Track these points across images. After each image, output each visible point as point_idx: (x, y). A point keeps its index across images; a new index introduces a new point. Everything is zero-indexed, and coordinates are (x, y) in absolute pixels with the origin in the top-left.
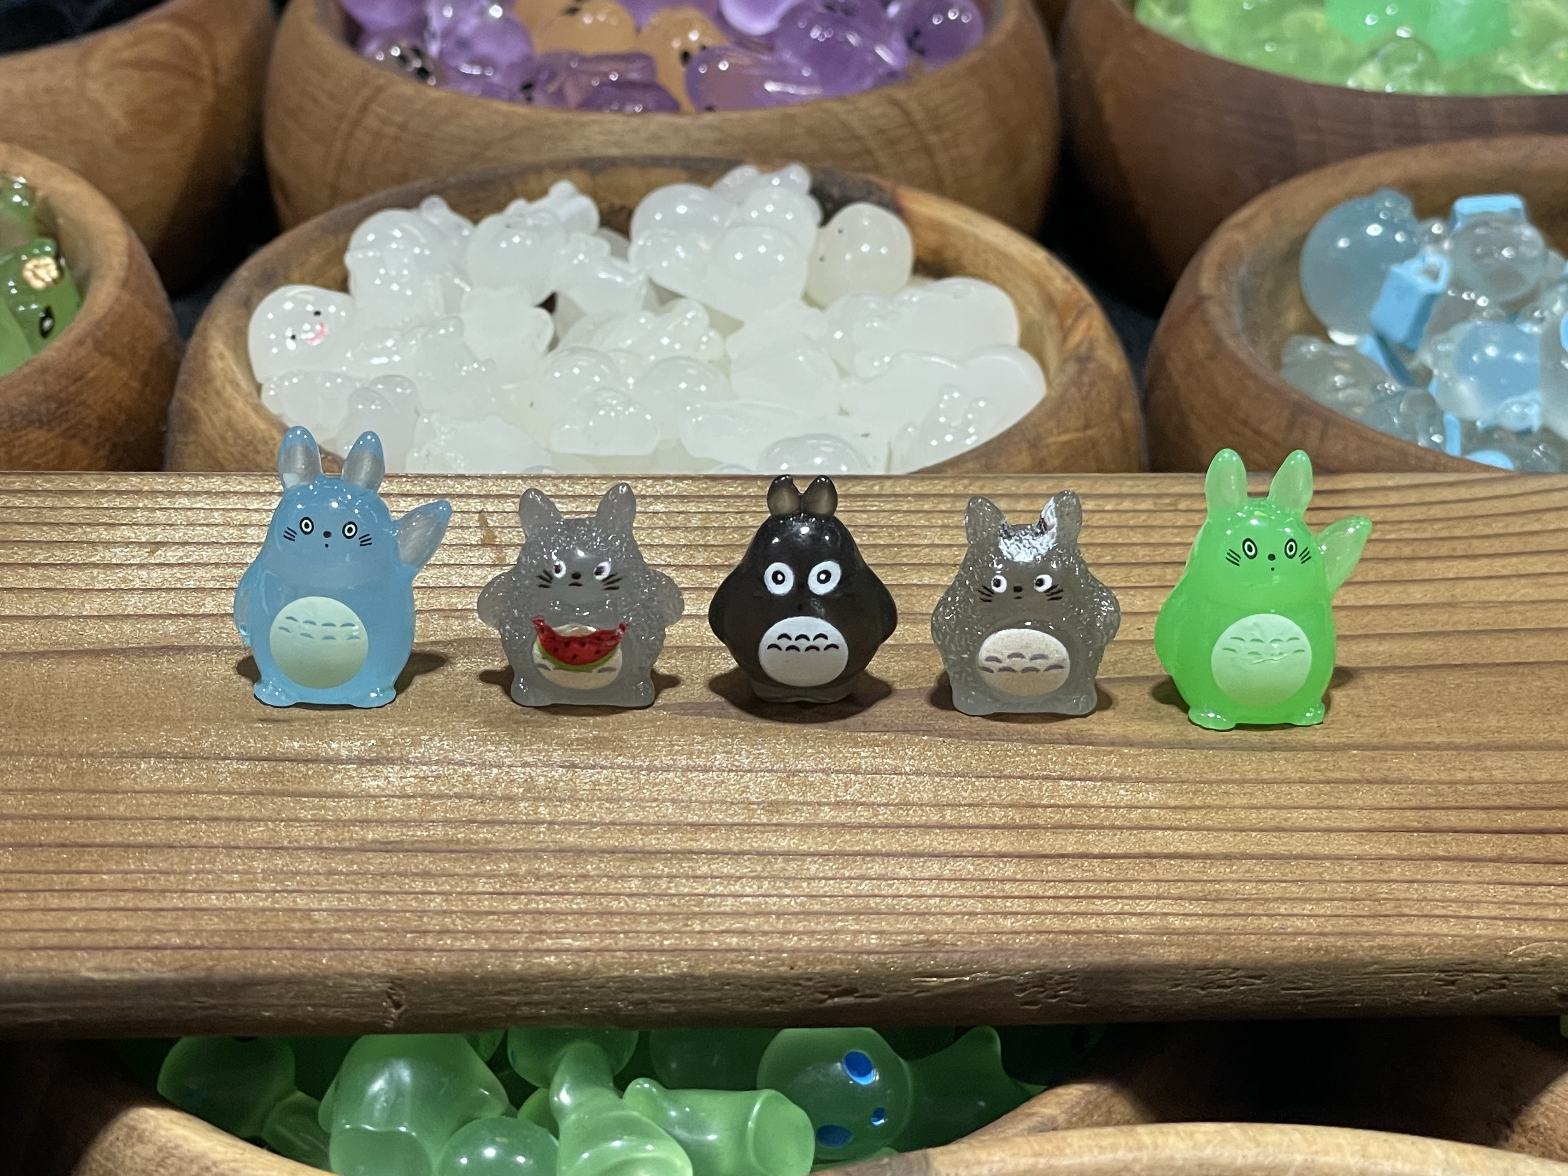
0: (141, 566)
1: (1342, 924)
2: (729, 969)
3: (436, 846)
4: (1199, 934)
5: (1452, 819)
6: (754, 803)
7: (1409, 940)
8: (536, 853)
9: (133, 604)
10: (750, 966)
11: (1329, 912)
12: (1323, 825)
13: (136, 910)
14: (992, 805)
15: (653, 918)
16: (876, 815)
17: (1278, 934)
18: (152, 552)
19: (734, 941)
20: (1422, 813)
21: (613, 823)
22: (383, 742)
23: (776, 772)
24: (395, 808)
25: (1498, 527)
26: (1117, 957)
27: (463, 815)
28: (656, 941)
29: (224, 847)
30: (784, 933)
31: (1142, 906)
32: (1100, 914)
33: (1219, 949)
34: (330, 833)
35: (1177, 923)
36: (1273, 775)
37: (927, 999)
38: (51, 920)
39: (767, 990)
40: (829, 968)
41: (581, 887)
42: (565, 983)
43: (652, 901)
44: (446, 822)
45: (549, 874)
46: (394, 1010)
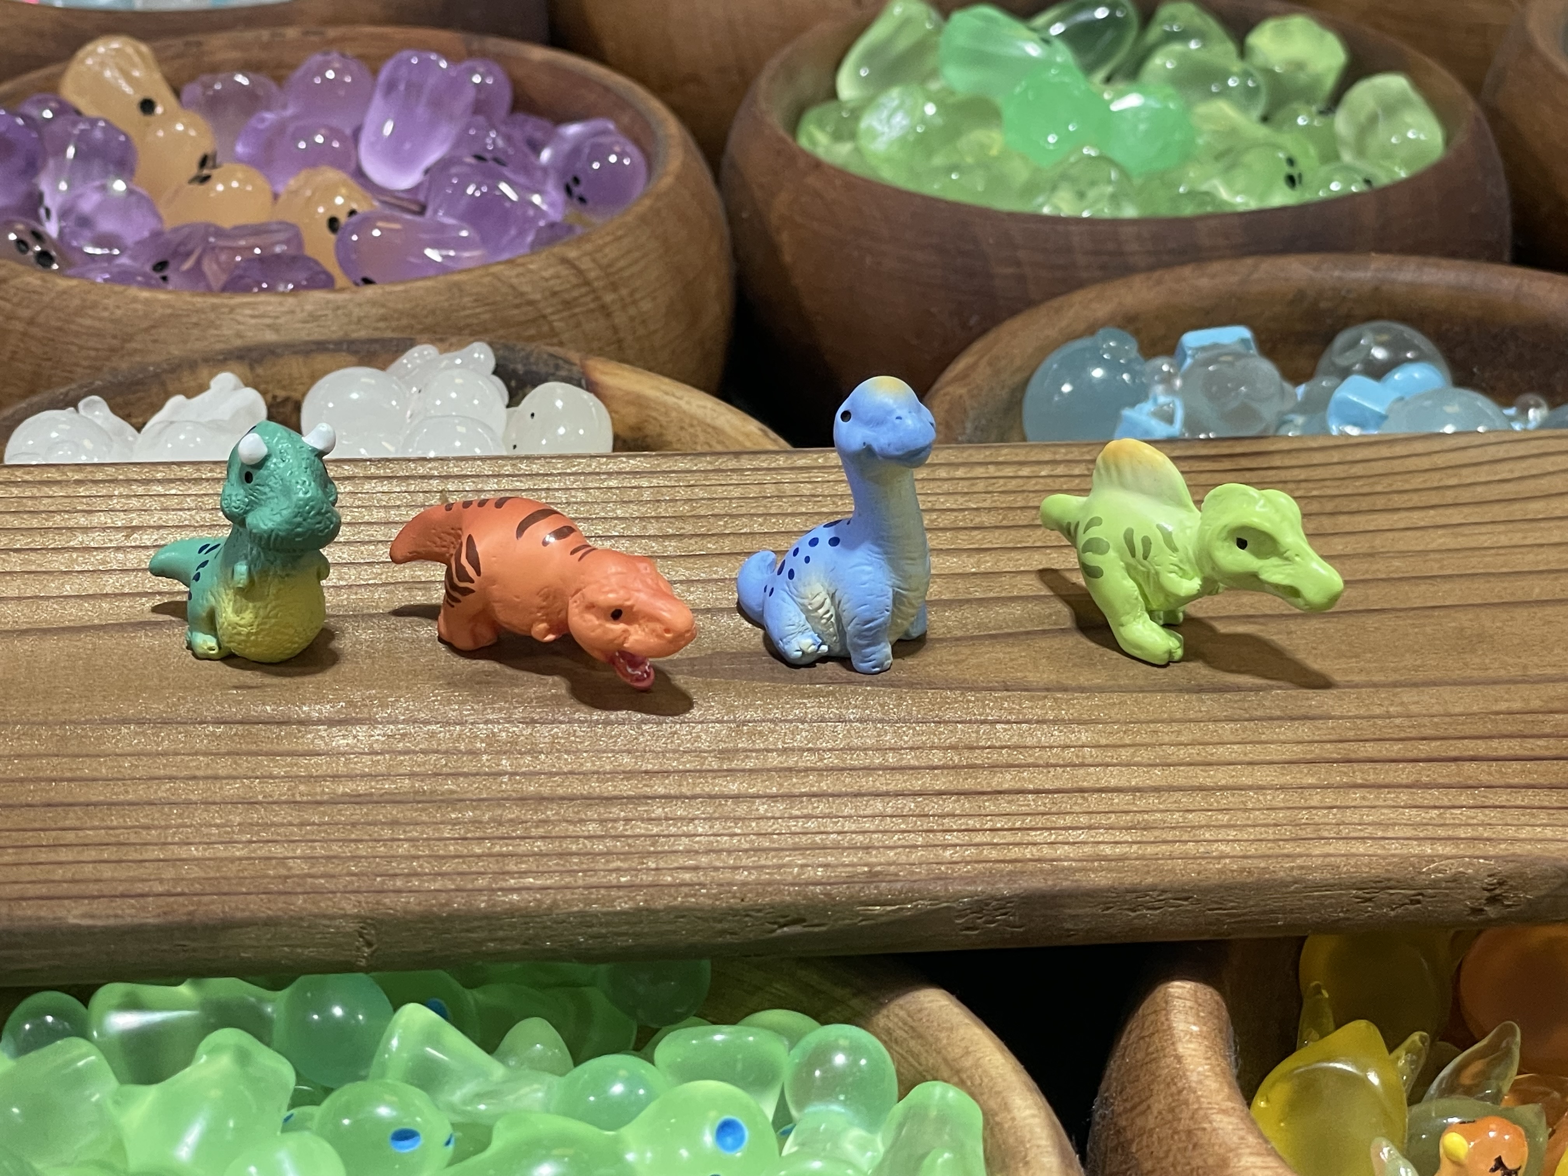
0: (118, 549)
1: (1263, 848)
2: (682, 902)
3: (403, 798)
4: (1127, 859)
5: (1370, 750)
6: (705, 752)
7: (1327, 860)
8: (499, 801)
9: (111, 584)
10: (703, 899)
11: (1252, 837)
12: (1247, 759)
13: (120, 861)
14: (932, 748)
15: (610, 858)
16: (821, 760)
17: (1203, 858)
18: (127, 537)
19: (687, 876)
20: (1340, 745)
21: (572, 773)
22: (350, 703)
23: (727, 722)
24: (364, 764)
25: (1417, 482)
26: (1050, 883)
27: (429, 768)
28: (613, 878)
29: (202, 803)
30: (735, 868)
31: (1072, 836)
32: (1035, 844)
33: (1148, 873)
34: (302, 788)
35: (1108, 850)
36: (1200, 715)
37: (872, 927)
38: (39, 873)
39: (720, 921)
40: (777, 899)
41: (541, 831)
42: (528, 920)
43: (609, 843)
44: (412, 775)
45: (511, 820)
46: (366, 950)
